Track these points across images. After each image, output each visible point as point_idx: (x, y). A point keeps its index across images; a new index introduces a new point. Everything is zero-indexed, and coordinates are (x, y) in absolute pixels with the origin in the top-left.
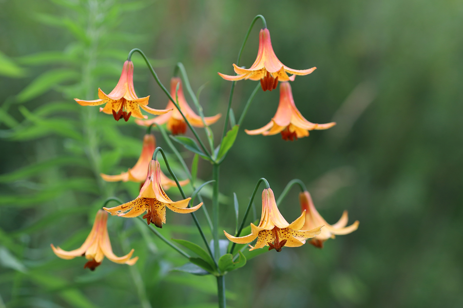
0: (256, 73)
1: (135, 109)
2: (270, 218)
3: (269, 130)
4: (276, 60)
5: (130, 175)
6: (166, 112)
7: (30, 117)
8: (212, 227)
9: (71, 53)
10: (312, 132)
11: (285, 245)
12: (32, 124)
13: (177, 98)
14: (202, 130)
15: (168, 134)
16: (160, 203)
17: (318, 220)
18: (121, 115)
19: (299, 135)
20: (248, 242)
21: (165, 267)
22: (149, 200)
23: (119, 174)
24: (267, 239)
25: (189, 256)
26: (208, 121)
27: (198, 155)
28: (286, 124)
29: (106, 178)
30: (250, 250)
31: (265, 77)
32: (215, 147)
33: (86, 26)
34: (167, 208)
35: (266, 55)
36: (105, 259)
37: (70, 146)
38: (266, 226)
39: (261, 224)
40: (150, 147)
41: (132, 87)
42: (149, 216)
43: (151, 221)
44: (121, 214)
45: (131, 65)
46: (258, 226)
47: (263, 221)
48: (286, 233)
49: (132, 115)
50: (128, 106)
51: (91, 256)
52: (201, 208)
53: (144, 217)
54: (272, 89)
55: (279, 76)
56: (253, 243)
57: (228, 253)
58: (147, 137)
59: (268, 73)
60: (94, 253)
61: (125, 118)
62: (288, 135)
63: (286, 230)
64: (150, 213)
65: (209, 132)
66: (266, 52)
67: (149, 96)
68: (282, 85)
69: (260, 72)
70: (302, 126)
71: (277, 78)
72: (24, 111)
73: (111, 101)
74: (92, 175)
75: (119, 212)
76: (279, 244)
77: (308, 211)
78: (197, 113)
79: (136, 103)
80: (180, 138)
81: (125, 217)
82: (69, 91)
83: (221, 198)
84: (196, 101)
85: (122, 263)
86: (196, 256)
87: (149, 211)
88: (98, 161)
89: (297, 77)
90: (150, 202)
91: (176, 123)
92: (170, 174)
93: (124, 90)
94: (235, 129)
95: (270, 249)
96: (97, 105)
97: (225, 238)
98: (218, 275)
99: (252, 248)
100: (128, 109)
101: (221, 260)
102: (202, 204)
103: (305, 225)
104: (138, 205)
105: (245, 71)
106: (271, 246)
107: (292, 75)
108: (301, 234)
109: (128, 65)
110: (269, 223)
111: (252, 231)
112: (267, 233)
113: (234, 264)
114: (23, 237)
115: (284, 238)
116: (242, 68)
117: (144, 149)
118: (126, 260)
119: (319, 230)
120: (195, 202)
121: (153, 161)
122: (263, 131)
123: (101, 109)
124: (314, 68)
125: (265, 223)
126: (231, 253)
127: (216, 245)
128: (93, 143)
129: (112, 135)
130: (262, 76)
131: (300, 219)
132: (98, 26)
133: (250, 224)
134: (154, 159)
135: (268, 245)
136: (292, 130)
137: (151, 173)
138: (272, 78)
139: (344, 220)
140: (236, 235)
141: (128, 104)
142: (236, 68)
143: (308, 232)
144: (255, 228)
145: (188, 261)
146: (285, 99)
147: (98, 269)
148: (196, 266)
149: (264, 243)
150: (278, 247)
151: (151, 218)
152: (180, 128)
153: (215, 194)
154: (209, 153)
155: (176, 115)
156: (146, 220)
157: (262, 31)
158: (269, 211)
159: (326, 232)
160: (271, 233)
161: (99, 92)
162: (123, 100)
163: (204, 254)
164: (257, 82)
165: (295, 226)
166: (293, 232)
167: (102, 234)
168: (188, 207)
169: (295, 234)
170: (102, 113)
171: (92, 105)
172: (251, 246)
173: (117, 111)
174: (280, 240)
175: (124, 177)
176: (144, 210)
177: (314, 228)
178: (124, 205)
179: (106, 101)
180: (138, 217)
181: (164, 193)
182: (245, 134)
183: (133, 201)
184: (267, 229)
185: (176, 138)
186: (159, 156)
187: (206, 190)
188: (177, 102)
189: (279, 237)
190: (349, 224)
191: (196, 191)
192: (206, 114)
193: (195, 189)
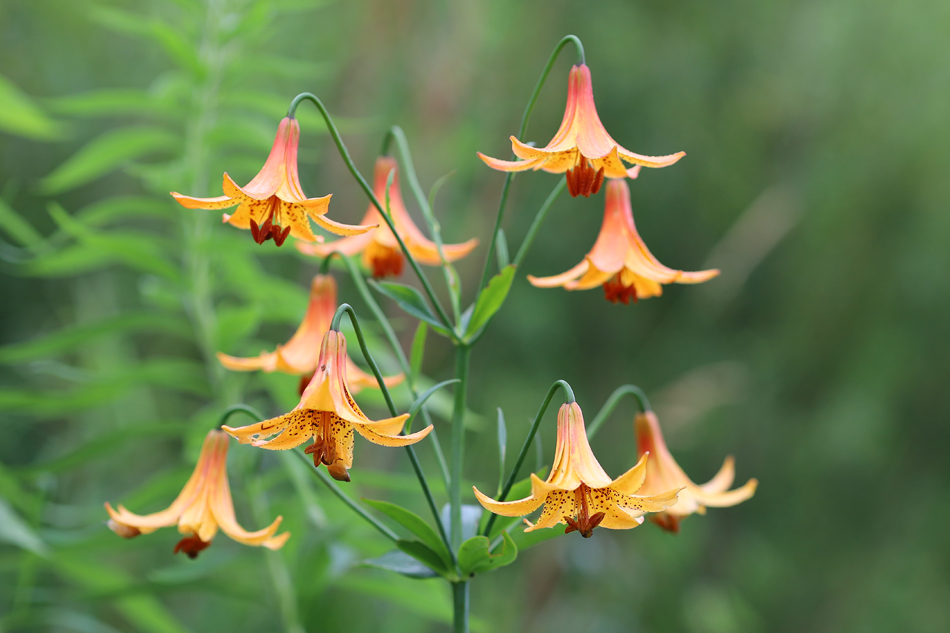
0: (557, 157)
1: (299, 220)
2: (572, 465)
3: (579, 279)
4: (602, 131)
5: (281, 359)
6: (364, 231)
7: (70, 226)
8: (448, 479)
9: (164, 94)
10: (670, 289)
11: (601, 525)
12: (72, 242)
13: (388, 201)
14: (437, 271)
15: (365, 277)
16: (343, 423)
17: (672, 476)
18: (269, 233)
19: (641, 293)
20: (522, 513)
21: (341, 558)
22: (320, 415)
23: (256, 355)
24: (562, 510)
25: (397, 537)
26: (450, 253)
27: (427, 322)
28: (615, 269)
29: (228, 362)
30: (526, 530)
31: (576, 168)
32: (463, 309)
33: (198, 38)
34: (356, 433)
35: (580, 121)
36: (220, 533)
37: (152, 291)
38: (563, 481)
39: (554, 476)
40: (324, 303)
41: (295, 175)
42: (317, 449)
43: (323, 460)
44: (260, 443)
45: (295, 128)
46: (545, 480)
47: (556, 472)
48: (604, 498)
49: (292, 233)
50: (284, 215)
51: (190, 529)
52: (427, 438)
53: (308, 451)
54: (590, 193)
55: (605, 166)
56: (533, 517)
57: (478, 534)
58: (320, 281)
59: (583, 158)
60: (198, 521)
61: (276, 240)
62: (617, 291)
63: (605, 492)
64: (320, 442)
65: (452, 277)
66: (580, 115)
67: (330, 196)
68: (609, 186)
69: (566, 155)
70: (649, 275)
71: (602, 169)
72: (58, 214)
73: (249, 202)
74: (195, 354)
75: (254, 436)
76: (587, 521)
77: (653, 455)
78: (428, 235)
79: (302, 209)
80: (387, 286)
81: (267, 448)
82: (156, 177)
83: (469, 420)
84: (426, 209)
85: (256, 543)
86: (413, 538)
87: (319, 437)
88: (211, 325)
89: (644, 170)
90: (323, 418)
91: (382, 254)
92: (365, 363)
93: (277, 180)
94: (508, 272)
95: (567, 531)
96: (219, 208)
97: (475, 502)
98: (457, 579)
99: (531, 527)
100: (282, 221)
101: (465, 549)
102: (430, 428)
103: (646, 484)
104: (296, 423)
105: (536, 152)
106: (572, 526)
107: (634, 165)
108: (636, 502)
109: (288, 127)
110: (569, 476)
111: (533, 491)
112: (565, 496)
113: (492, 557)
114: (44, 479)
115: (600, 510)
116: (529, 146)
117: (313, 305)
118: (264, 538)
119: (674, 496)
120: (416, 424)
121: (333, 332)
122: (566, 280)
123: (227, 217)
124: (682, 154)
125: (561, 476)
126: (487, 534)
127: (456, 516)
128: (201, 287)
129: (244, 273)
130: (571, 165)
131: (635, 471)
132: (225, 40)
133: (529, 475)
134: (334, 328)
135: (565, 522)
136: (627, 281)
137: (327, 358)
138: (591, 170)
139: (726, 475)
140: (498, 498)
141: (284, 209)
142: (517, 146)
143: (649, 499)
144: (539, 486)
145: (394, 546)
146: (616, 215)
147: (203, 555)
148: (410, 558)
149: (557, 517)
150: (585, 526)
151: (322, 452)
152: (389, 265)
153: (458, 408)
154: (448, 321)
155: (384, 237)
156: (310, 458)
157: (574, 69)
158: (572, 451)
159: (688, 499)
160: (573, 496)
161: (225, 182)
162: (275, 201)
163: (429, 532)
164: (558, 177)
165: (624, 486)
166: (619, 498)
167: (216, 481)
168: (402, 434)
169: (622, 502)
170: (228, 225)
171: (207, 208)
172: (528, 523)
173: (260, 222)
174: (591, 513)
175: (267, 361)
176: (309, 435)
177: (662, 490)
178: (266, 423)
179: (237, 202)
180: (293, 450)
181: (353, 401)
182: (528, 284)
183: (287, 415)
184: (564, 487)
185: (381, 286)
186: (346, 324)
187: (439, 400)
188: (388, 209)
189: (590, 507)
190: (736, 485)
191: (419, 401)
192: (448, 239)
193: (415, 396)
